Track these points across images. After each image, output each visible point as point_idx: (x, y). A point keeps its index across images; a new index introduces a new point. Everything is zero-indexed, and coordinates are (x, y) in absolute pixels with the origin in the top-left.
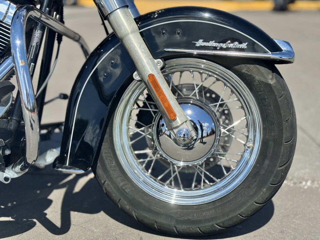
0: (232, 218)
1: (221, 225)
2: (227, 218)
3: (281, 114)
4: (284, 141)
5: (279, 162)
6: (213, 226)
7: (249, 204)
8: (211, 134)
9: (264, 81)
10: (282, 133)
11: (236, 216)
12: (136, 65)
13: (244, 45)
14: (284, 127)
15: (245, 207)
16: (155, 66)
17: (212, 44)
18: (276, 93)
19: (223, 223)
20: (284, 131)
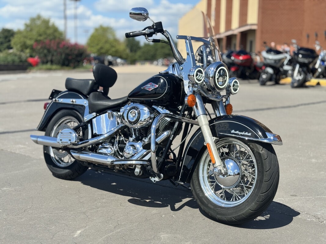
0: (239, 215)
1: (235, 218)
2: (237, 215)
3: (263, 168)
4: (264, 181)
5: (261, 191)
6: (231, 218)
7: (246, 210)
8: (237, 175)
9: (258, 151)
10: (263, 177)
11: (241, 215)
12: (205, 139)
13: (250, 134)
14: (264, 174)
15: (245, 211)
16: (212, 140)
17: (237, 132)
18: (263, 158)
19: (235, 217)
20: (264, 176)
